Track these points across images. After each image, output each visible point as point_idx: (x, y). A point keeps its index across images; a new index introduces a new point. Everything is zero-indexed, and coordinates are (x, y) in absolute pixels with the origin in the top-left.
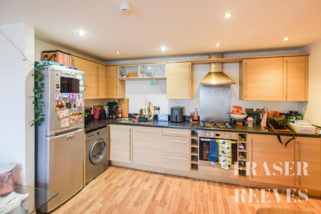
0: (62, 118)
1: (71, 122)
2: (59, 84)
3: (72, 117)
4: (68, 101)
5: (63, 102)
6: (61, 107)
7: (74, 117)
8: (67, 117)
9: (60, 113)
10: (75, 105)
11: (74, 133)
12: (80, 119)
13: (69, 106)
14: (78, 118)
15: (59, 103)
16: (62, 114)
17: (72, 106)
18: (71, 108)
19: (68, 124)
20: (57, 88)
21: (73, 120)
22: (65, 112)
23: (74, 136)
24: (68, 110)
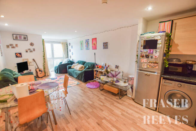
0: (143, 63)
1: (148, 66)
2: (143, 44)
3: (149, 64)
4: (147, 54)
5: (144, 54)
6: (143, 56)
7: (151, 64)
8: (146, 63)
9: (142, 60)
10: (152, 57)
11: (150, 74)
12: (156, 66)
13: (147, 57)
14: (154, 65)
15: (142, 55)
16: (143, 61)
17: (150, 57)
18: (149, 58)
19: (146, 67)
20: (142, 47)
21: (150, 66)
22: (145, 60)
23: (149, 75)
24: (146, 59)
